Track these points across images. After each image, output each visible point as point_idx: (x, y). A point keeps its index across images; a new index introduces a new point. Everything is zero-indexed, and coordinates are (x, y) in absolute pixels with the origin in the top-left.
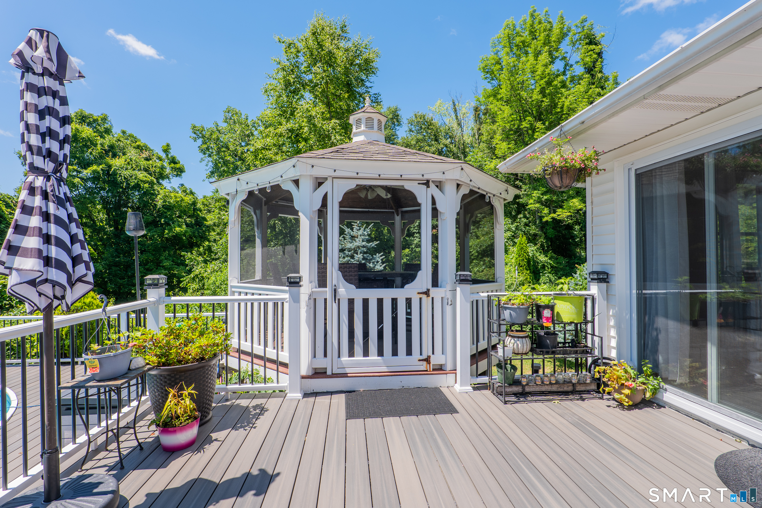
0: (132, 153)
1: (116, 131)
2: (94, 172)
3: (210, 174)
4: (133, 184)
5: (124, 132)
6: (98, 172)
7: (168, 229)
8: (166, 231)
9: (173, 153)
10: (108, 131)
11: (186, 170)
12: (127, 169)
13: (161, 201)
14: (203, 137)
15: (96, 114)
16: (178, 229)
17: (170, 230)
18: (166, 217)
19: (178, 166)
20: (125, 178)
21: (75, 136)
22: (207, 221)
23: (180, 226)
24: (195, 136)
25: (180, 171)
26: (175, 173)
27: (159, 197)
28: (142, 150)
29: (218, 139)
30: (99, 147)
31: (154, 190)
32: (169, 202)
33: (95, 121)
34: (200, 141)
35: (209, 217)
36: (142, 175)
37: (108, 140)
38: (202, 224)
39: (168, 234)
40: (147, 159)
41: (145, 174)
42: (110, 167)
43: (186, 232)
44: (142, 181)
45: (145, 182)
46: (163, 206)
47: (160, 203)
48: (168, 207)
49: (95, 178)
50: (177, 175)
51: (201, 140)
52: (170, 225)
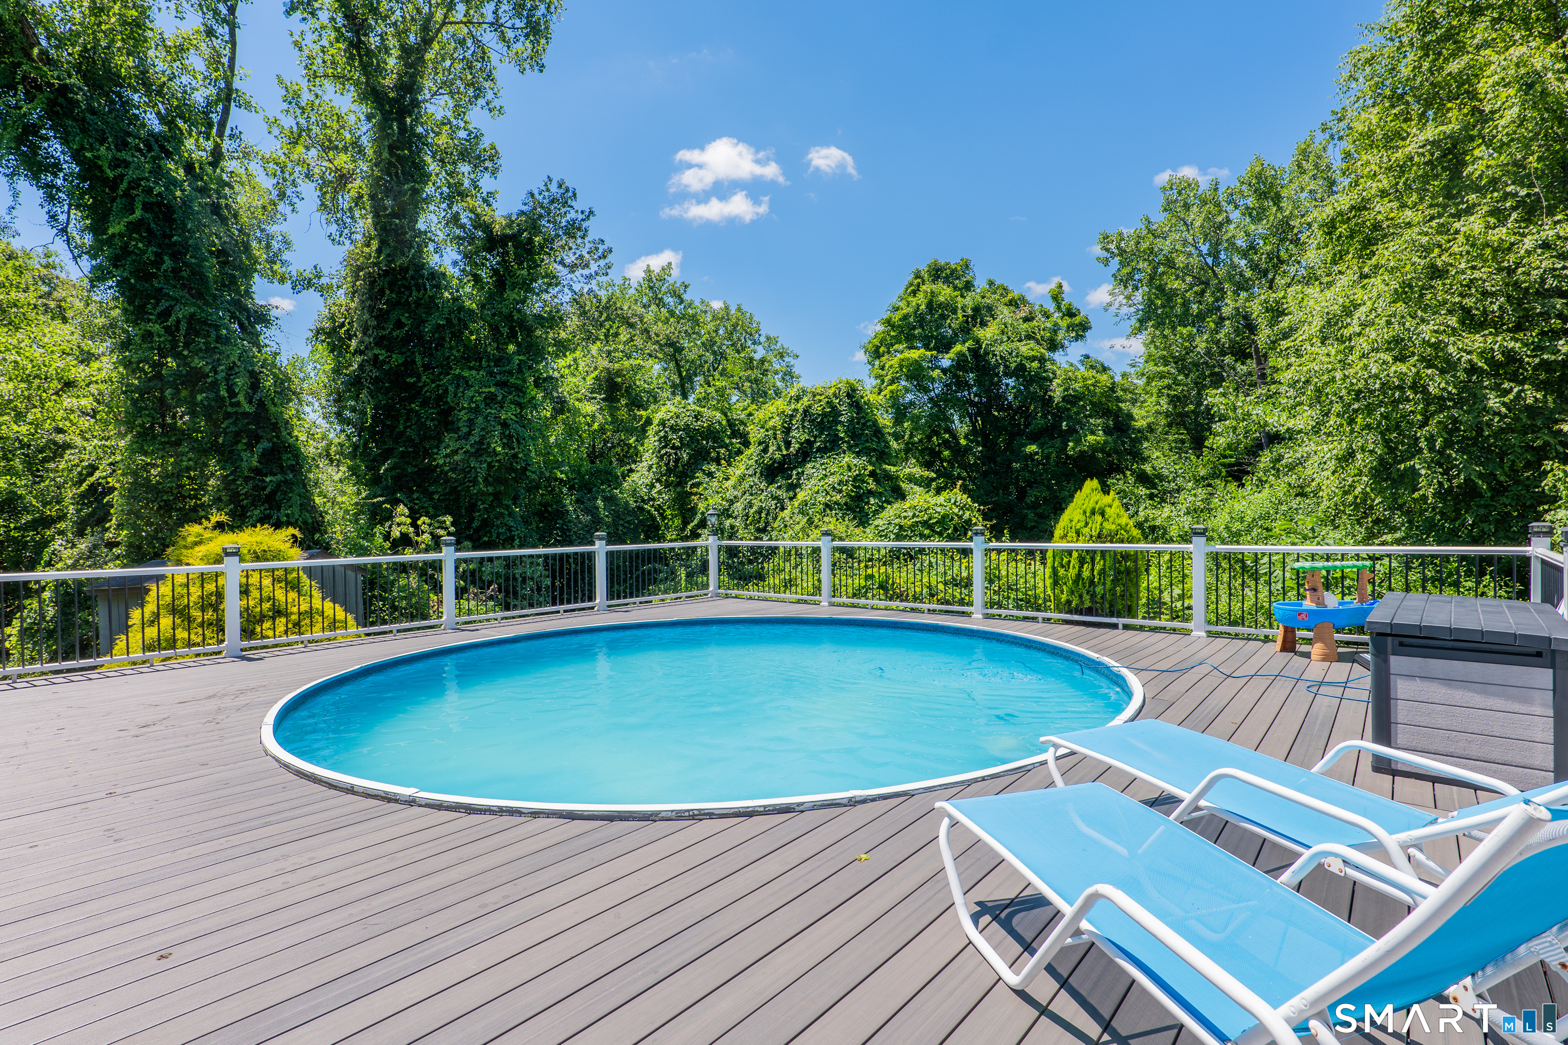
0: (1004, 313)
1: (981, 284)
2: (960, 354)
3: (1138, 325)
4: (1013, 365)
5: (991, 283)
6: (964, 355)
7: (1073, 441)
8: (1071, 444)
9: (1068, 299)
10: (968, 286)
11: (1093, 324)
12: (1002, 342)
13: (1061, 389)
14: (1122, 252)
15: (954, 261)
16: (1091, 438)
17: (1078, 442)
18: (1069, 418)
19: (1077, 320)
20: (1001, 357)
21: (930, 305)
22: (1134, 420)
23: (1093, 433)
24: (1105, 254)
25: (1081, 329)
26: (1074, 334)
27: (1056, 382)
28: (1017, 306)
29: (1151, 250)
30: (960, 314)
31: (1046, 371)
32: (1075, 390)
33: (953, 272)
34: (1115, 263)
35: (1136, 412)
36: (1026, 348)
37: (969, 301)
38: (1129, 427)
39: (1073, 448)
40: (1026, 320)
41: (1032, 343)
42: (978, 341)
43: (1106, 442)
44: (1027, 358)
45: (1033, 359)
46: (1064, 398)
47: (1057, 393)
48: (1071, 399)
49: (960, 363)
50: (1078, 338)
51: (1118, 259)
52: (1077, 432)
